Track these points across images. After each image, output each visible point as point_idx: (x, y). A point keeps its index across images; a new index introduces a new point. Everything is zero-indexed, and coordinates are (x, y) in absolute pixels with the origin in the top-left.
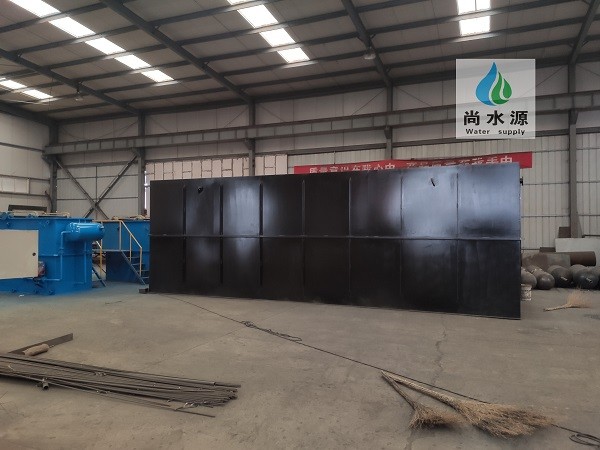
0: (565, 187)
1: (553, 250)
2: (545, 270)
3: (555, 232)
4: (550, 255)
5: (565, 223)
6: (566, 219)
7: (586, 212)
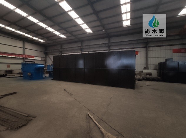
0: (145, 59)
1: (142, 72)
2: (140, 76)
3: (143, 68)
4: (142, 73)
5: (145, 66)
6: (145, 65)
7: (150, 64)
